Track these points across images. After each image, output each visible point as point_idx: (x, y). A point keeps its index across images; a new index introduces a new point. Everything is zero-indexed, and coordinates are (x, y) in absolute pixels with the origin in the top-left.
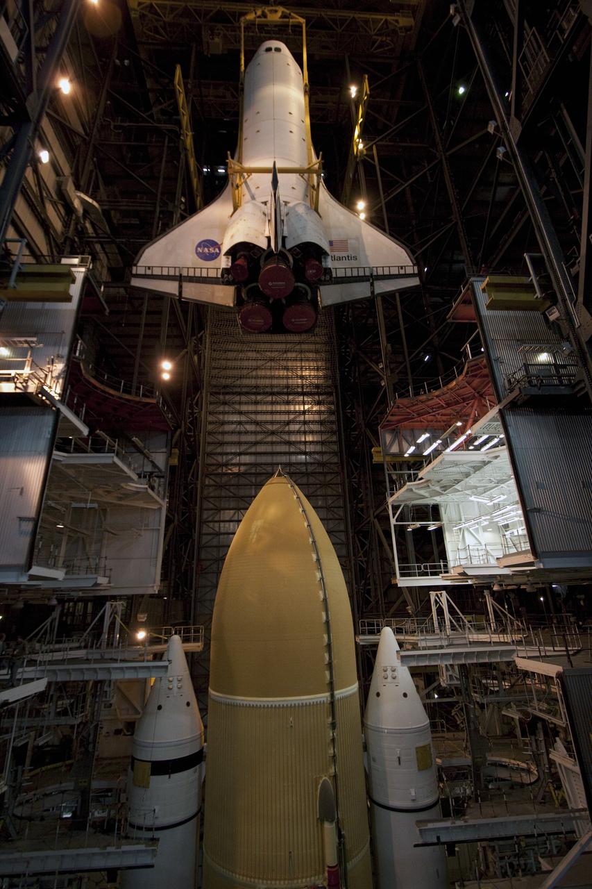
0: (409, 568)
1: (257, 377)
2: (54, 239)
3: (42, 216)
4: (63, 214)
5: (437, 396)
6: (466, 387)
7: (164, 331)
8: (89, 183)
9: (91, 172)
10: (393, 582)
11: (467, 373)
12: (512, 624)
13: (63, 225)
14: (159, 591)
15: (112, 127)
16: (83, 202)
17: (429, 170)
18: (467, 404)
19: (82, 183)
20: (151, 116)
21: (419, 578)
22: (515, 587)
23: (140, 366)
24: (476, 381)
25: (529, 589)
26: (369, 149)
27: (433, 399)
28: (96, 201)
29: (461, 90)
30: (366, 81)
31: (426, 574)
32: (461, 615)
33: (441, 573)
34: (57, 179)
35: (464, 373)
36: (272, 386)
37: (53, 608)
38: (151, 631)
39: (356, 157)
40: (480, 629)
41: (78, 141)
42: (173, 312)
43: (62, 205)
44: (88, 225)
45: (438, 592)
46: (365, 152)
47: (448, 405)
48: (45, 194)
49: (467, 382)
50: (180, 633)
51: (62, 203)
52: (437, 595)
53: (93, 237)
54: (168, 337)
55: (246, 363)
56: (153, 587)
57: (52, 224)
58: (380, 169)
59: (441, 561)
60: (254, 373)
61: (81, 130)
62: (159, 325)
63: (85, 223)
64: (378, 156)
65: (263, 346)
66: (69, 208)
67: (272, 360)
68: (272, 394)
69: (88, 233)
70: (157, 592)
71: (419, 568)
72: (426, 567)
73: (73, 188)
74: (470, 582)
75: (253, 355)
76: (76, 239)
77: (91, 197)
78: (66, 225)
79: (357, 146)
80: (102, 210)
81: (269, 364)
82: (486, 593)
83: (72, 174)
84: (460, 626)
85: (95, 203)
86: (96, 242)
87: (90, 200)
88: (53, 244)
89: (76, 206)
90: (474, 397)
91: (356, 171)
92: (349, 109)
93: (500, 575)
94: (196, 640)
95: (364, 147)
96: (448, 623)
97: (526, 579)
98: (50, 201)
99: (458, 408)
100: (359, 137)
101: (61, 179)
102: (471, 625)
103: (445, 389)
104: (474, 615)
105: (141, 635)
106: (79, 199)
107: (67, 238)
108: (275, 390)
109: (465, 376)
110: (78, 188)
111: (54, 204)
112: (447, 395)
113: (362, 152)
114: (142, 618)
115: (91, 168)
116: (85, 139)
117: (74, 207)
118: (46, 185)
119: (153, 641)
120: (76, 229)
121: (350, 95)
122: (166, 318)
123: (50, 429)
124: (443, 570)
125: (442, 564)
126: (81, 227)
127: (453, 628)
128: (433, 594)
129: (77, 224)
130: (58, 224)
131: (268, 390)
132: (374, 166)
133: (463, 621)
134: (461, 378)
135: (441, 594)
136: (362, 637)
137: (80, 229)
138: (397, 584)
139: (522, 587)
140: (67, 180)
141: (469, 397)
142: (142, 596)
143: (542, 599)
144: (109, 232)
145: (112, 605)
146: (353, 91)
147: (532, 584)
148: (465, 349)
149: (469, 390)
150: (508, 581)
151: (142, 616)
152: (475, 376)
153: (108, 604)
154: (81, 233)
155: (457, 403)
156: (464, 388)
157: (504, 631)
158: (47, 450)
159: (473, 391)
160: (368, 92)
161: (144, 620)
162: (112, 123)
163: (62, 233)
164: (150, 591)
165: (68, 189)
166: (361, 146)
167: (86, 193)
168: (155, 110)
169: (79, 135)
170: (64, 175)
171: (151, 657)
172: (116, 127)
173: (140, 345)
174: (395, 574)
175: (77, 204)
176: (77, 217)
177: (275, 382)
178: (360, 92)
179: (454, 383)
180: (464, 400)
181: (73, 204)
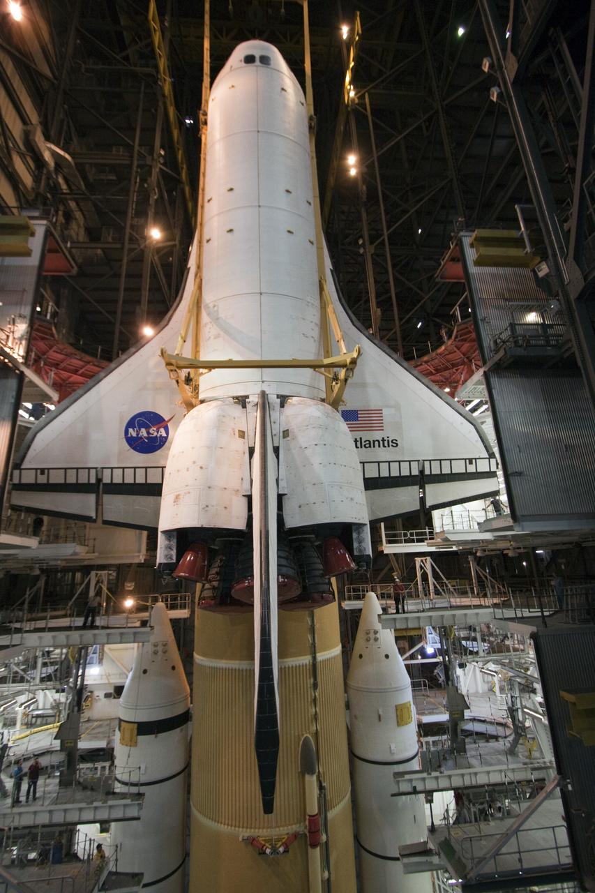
0: (395, 535)
2: (24, 196)
3: (10, 170)
4: (34, 169)
5: (426, 362)
6: (455, 352)
7: (145, 295)
8: (60, 134)
9: (62, 121)
10: (379, 549)
11: (456, 337)
12: (493, 587)
13: (34, 180)
14: (145, 560)
15: (83, 70)
16: (54, 154)
17: (425, 121)
18: (457, 370)
19: (52, 133)
20: (126, 58)
21: (406, 544)
22: (498, 552)
23: (121, 332)
24: (466, 346)
25: (511, 554)
26: (361, 97)
27: (421, 364)
28: (69, 154)
29: (461, 32)
30: (358, 18)
31: (413, 541)
32: (445, 580)
33: (426, 539)
34: (25, 128)
35: (453, 337)
37: (37, 578)
38: (138, 599)
39: (347, 106)
40: (463, 593)
41: (46, 85)
42: (154, 275)
43: (31, 158)
44: (61, 180)
45: (423, 559)
46: (357, 101)
47: (438, 371)
48: (11, 145)
49: (456, 347)
50: (167, 601)
51: (31, 155)
52: (422, 561)
53: (65, 194)
54: (150, 302)
56: (139, 556)
57: (21, 180)
58: (372, 120)
59: (427, 528)
61: (47, 72)
62: (139, 289)
63: (57, 177)
64: (371, 104)
66: (39, 162)
69: (62, 189)
70: (143, 561)
71: (405, 535)
72: (412, 534)
73: (42, 138)
74: (454, 548)
76: (49, 196)
77: (62, 149)
78: (37, 179)
79: (348, 94)
80: (76, 164)
82: (470, 558)
83: (41, 123)
84: (443, 590)
85: (67, 156)
86: (71, 199)
87: (62, 153)
88: (23, 200)
89: (47, 159)
90: (463, 363)
91: (347, 123)
92: (340, 52)
93: (483, 541)
94: (183, 607)
95: (356, 95)
96: (431, 587)
97: (509, 544)
98: (18, 152)
99: (446, 374)
100: (350, 84)
101: (29, 128)
102: (455, 589)
103: (434, 354)
104: (458, 580)
105: (129, 603)
106: (49, 150)
107: (38, 195)
109: (455, 340)
110: (48, 138)
111: (22, 156)
112: (436, 361)
113: (353, 100)
114: (130, 586)
115: (61, 116)
116: (53, 84)
117: (45, 160)
118: (11, 133)
119: (140, 609)
120: (48, 185)
121: (341, 36)
122: (146, 282)
123: (14, 393)
124: (428, 537)
125: (427, 531)
126: (54, 182)
127: (437, 593)
128: (418, 560)
129: (48, 179)
130: (28, 180)
132: (367, 116)
133: (447, 586)
134: (450, 342)
135: (426, 560)
136: (347, 602)
137: (52, 184)
138: (383, 551)
139: (505, 552)
140: (35, 129)
141: (458, 363)
142: (129, 565)
143: (524, 564)
144: (84, 188)
145: (97, 574)
146: (345, 30)
147: (514, 549)
148: (454, 312)
149: (458, 356)
150: (491, 547)
151: (129, 585)
152: (465, 340)
153: (93, 573)
154: (55, 188)
155: (446, 369)
156: (452, 353)
157: (485, 596)
158: (11, 415)
159: (462, 355)
160: (360, 32)
161: (131, 589)
162: (83, 66)
163: (33, 188)
164: (136, 561)
165: (37, 139)
166: (352, 94)
167: (57, 145)
168: (130, 51)
169: (47, 79)
170: (32, 124)
171: (138, 624)
172: (87, 70)
173: (119, 311)
174: (381, 541)
175: (47, 156)
176: (49, 172)
178: (352, 32)
179: (443, 348)
180: (453, 366)
181: (42, 156)
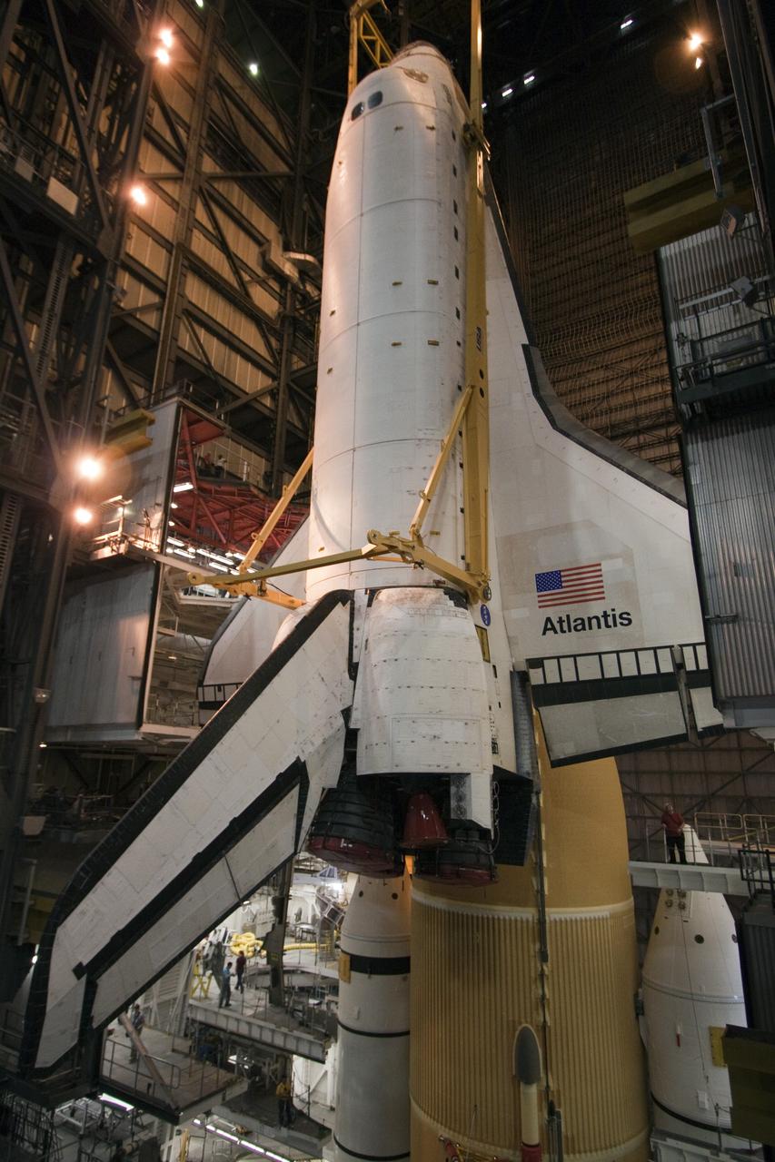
1: (610, 410)
2: (268, 327)
3: (249, 306)
4: (277, 289)
13: (280, 303)
16: (296, 263)
28: (310, 254)
34: (259, 249)
36: (637, 419)
43: (274, 279)
48: (245, 277)
51: (273, 276)
55: (588, 393)
57: (262, 311)
60: (605, 405)
63: (305, 287)
65: (613, 356)
66: (282, 278)
67: (633, 373)
68: (637, 432)
69: (312, 298)
73: (280, 251)
75: (601, 374)
77: (303, 253)
78: (282, 300)
81: (628, 383)
83: (279, 233)
85: (308, 258)
87: (302, 257)
88: (268, 334)
89: (288, 273)
98: (257, 282)
101: (265, 247)
106: (289, 262)
107: (284, 318)
108: (646, 423)
110: (288, 248)
111: (263, 283)
117: (287, 275)
118: (242, 261)
129: (294, 293)
130: (272, 307)
131: (632, 427)
140: (273, 245)
163: (279, 314)
165: (275, 257)
170: (267, 241)
175: (288, 269)
176: (294, 285)
177: (643, 410)
181: (283, 272)
